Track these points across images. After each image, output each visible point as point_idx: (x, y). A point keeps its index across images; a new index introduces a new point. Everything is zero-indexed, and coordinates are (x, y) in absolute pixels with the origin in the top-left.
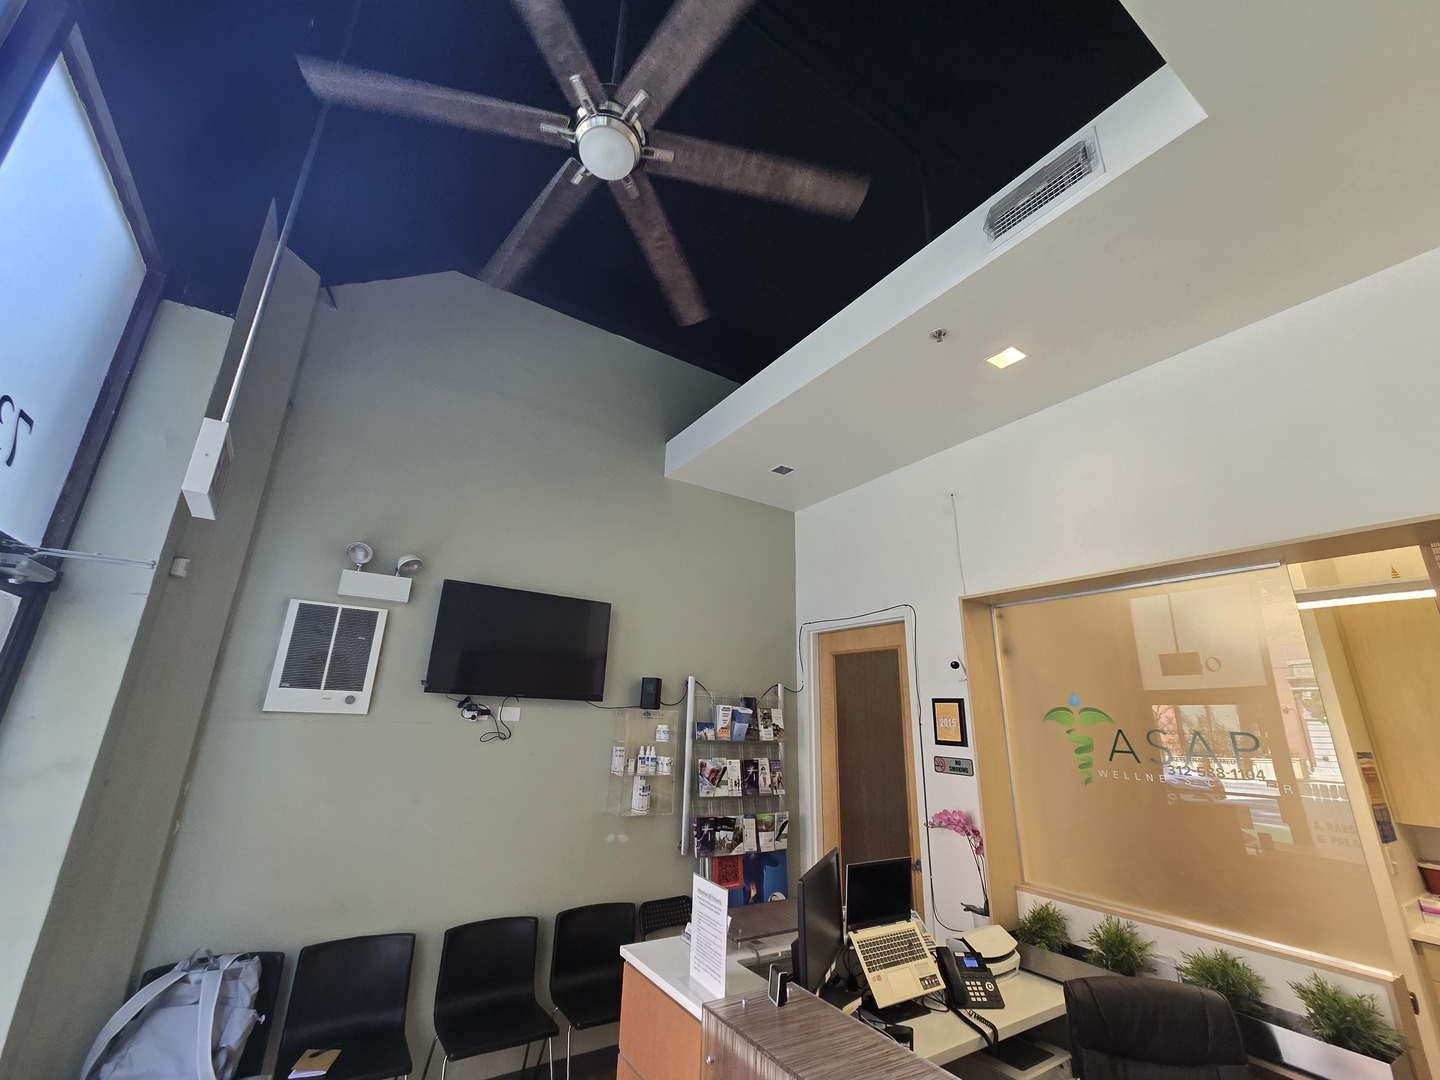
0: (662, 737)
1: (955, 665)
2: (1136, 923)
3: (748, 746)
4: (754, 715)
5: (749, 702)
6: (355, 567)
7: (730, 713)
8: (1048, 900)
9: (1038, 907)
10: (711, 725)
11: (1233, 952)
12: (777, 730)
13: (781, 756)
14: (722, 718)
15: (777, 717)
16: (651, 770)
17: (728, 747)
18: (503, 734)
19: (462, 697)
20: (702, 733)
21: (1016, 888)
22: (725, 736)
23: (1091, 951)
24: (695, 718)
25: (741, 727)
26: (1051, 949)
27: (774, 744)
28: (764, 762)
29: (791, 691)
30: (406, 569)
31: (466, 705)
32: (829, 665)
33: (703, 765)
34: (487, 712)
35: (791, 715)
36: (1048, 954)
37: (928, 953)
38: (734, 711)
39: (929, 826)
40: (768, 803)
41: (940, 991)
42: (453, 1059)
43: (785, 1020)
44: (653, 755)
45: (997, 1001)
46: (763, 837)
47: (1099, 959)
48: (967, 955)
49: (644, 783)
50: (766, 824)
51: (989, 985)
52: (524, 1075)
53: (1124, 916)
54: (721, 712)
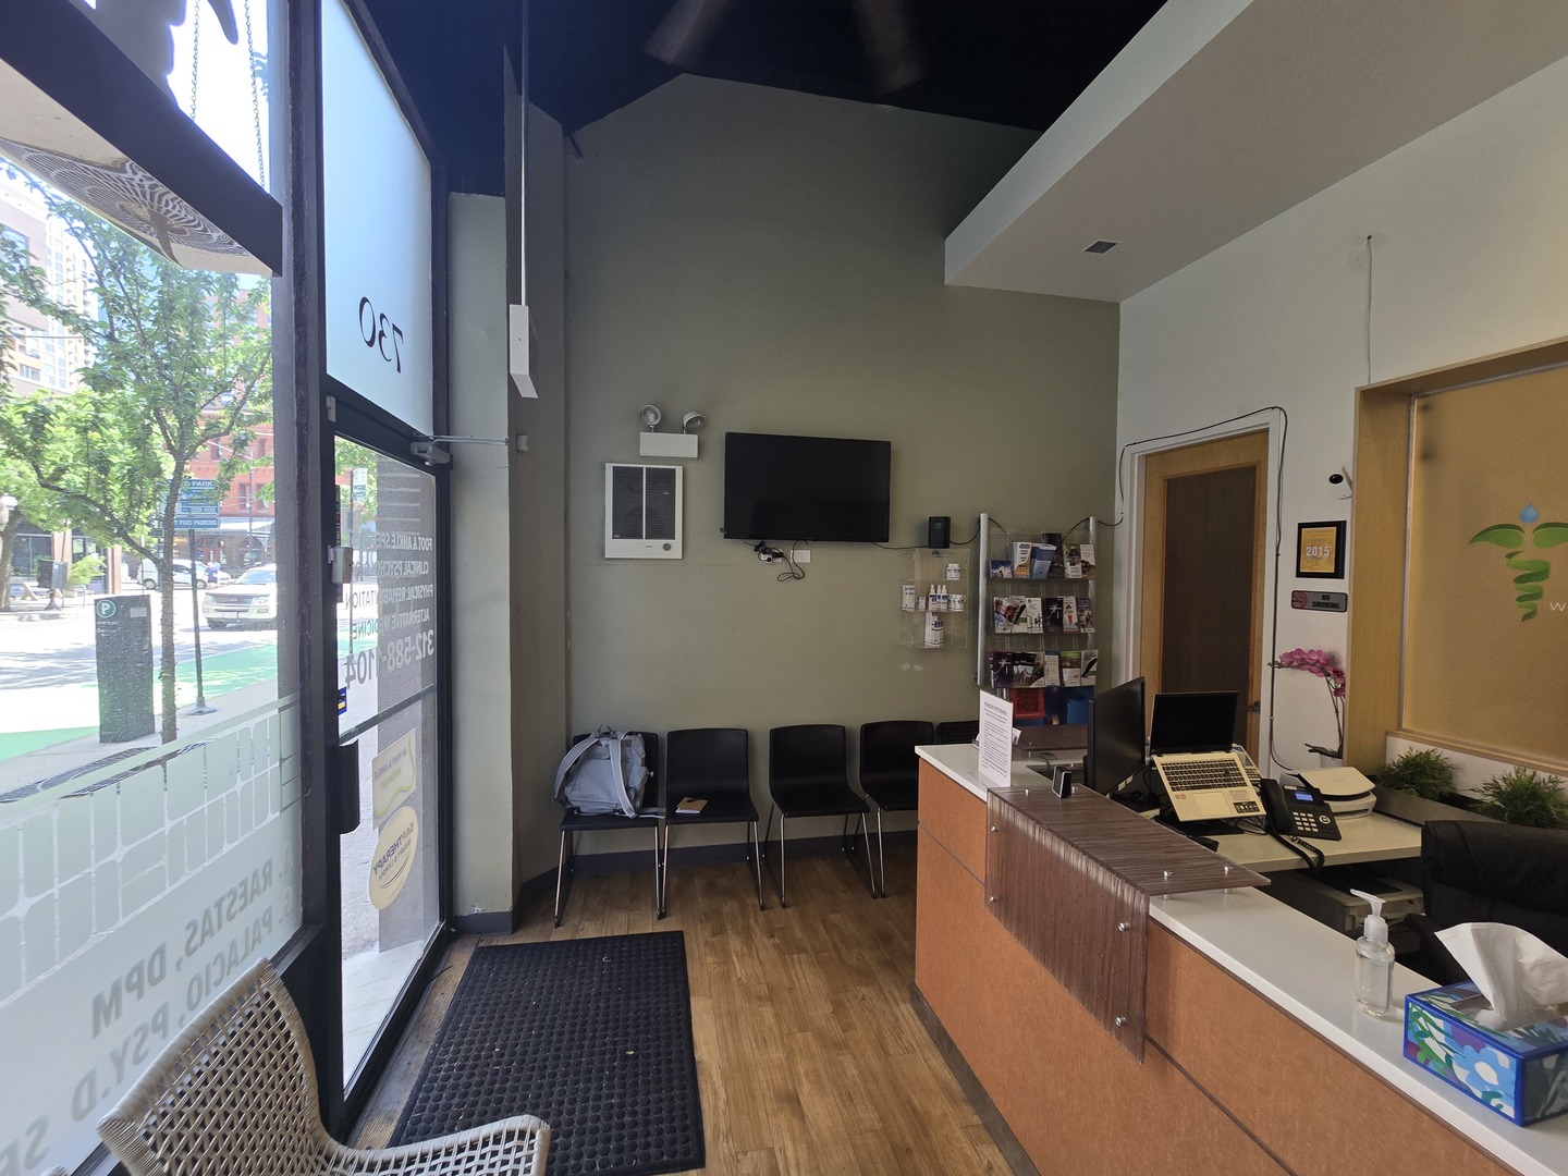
0: (953, 575)
1: (1336, 479)
3: (1051, 586)
4: (1059, 551)
5: (1052, 538)
6: (649, 429)
7: (1029, 550)
8: (1432, 748)
9: (1414, 753)
10: (1008, 563)
12: (1086, 567)
13: (1091, 594)
14: (1020, 555)
15: (1088, 553)
16: (943, 607)
17: (1030, 585)
18: (797, 574)
19: (757, 542)
20: (997, 571)
21: (1387, 733)
22: (1025, 574)
23: (1481, 802)
24: (988, 556)
25: (1042, 565)
26: (1422, 794)
27: (1084, 582)
28: (1070, 600)
29: (1107, 525)
30: (691, 426)
31: (761, 549)
32: (1158, 489)
33: (999, 603)
34: (780, 555)
35: (1106, 550)
36: (1416, 799)
37: (1249, 783)
38: (1033, 548)
39: (1273, 664)
40: (1074, 640)
41: (1257, 817)
42: (788, 817)
43: (1066, 807)
44: (944, 593)
45: (1331, 833)
46: (1067, 673)
47: (1491, 811)
48: (1300, 790)
49: (936, 619)
50: (1071, 661)
51: (1325, 820)
52: (845, 839)
53: (1545, 770)
54: (1019, 550)
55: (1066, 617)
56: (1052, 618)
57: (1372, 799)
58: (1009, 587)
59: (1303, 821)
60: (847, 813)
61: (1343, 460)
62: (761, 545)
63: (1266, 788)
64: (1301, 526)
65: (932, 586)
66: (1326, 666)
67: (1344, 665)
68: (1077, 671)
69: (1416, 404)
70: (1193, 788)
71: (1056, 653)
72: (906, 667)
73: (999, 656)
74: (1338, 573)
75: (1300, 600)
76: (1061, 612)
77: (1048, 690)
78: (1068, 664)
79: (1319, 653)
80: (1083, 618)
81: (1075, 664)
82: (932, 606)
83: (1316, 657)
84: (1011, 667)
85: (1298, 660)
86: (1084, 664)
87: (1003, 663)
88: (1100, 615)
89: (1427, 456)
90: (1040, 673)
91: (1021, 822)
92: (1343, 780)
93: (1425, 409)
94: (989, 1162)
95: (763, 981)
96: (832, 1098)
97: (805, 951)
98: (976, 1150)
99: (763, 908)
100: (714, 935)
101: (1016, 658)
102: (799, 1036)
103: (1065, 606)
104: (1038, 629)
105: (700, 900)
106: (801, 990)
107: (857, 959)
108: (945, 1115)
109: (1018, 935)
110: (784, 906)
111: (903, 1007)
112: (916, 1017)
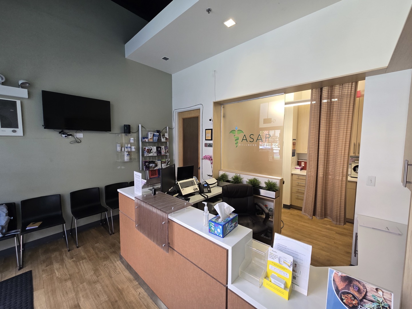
0: (132, 141)
1: (210, 120)
2: (241, 175)
3: (158, 143)
4: (160, 135)
5: (158, 131)
7: (152, 134)
8: (225, 172)
9: (223, 174)
10: (147, 138)
11: (256, 178)
12: (166, 139)
13: (168, 146)
14: (150, 136)
15: (167, 135)
16: (129, 150)
17: (153, 143)
18: (78, 141)
19: (60, 130)
20: (144, 140)
21: (219, 170)
22: (151, 141)
23: (231, 181)
24: (142, 136)
25: (156, 138)
26: (223, 181)
27: (166, 143)
28: (163, 147)
29: (171, 129)
31: (62, 133)
32: (181, 121)
33: (145, 148)
34: (71, 135)
35: (171, 135)
36: (223, 182)
37: (196, 184)
38: (153, 134)
39: (202, 159)
40: (164, 157)
41: (198, 191)
42: (78, 219)
43: (155, 197)
44: (130, 146)
45: (210, 192)
46: (163, 165)
47: (232, 182)
48: (205, 184)
49: (127, 153)
50: (164, 162)
51: (209, 189)
52: (101, 221)
53: (239, 173)
54: (150, 134)
55: (162, 151)
56: (159, 152)
57: (217, 183)
58: (148, 144)
59: (205, 190)
60: (101, 212)
61: (211, 117)
62: (62, 131)
63: (199, 185)
64: (206, 130)
65: (126, 144)
66: (210, 159)
67: (213, 158)
68: (165, 164)
69: (222, 106)
70: (185, 187)
71: (160, 160)
72: (119, 167)
73: (146, 162)
74: (211, 140)
75: (206, 145)
76: (161, 150)
77: (159, 170)
78: (163, 163)
79: (209, 156)
80: (166, 151)
81: (165, 163)
82: (126, 150)
83: (208, 157)
84: (149, 165)
85: (206, 158)
86: (167, 162)
87: (147, 164)
88: (170, 151)
89: (224, 117)
90: (156, 166)
91: (143, 204)
92: (212, 181)
93: (223, 107)
94: (139, 292)
95: (67, 274)
96: (92, 299)
97: (85, 258)
98: (136, 291)
99: (69, 251)
100: (47, 266)
101: (150, 162)
102: (81, 286)
103: (162, 148)
104: (156, 155)
105: (41, 256)
106: (83, 271)
107: (104, 254)
108: (128, 286)
109: (143, 233)
110: (78, 247)
111: (117, 262)
112: (121, 264)
